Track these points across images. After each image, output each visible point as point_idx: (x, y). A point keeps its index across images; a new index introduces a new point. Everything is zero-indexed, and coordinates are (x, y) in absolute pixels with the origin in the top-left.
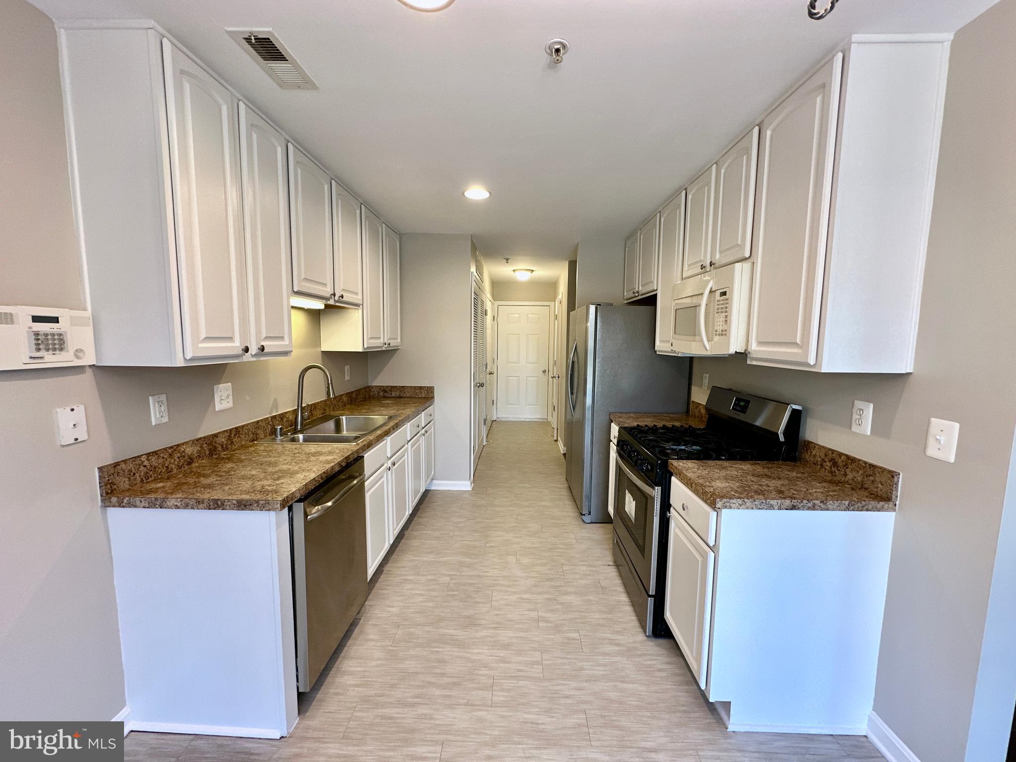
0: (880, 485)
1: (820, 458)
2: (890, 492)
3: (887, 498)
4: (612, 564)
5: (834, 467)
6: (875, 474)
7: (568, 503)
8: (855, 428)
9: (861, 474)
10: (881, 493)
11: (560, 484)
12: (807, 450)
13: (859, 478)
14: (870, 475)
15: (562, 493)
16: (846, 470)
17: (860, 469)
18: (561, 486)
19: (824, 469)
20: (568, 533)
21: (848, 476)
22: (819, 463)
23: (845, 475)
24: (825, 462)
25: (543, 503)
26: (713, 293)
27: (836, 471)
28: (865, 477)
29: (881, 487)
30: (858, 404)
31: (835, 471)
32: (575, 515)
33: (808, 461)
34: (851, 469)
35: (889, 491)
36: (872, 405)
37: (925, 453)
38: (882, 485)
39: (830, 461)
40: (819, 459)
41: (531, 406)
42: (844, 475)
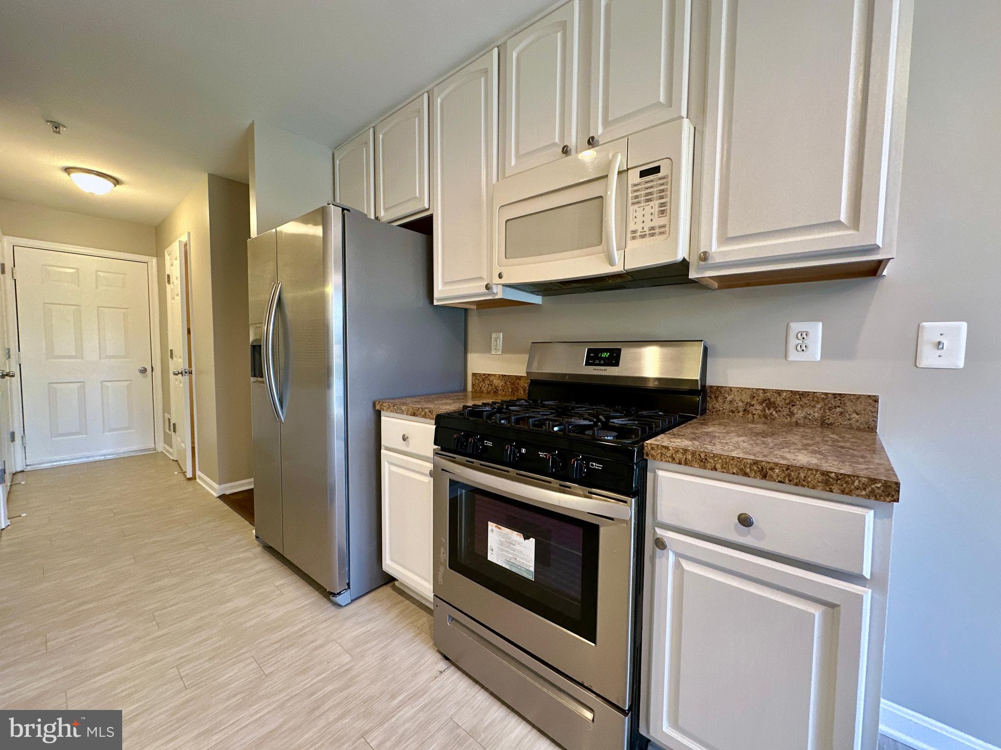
0: (855, 415)
1: (743, 402)
2: (873, 420)
3: (869, 428)
4: (445, 667)
5: (769, 409)
6: (844, 404)
7: (281, 582)
8: (794, 356)
9: (820, 409)
10: (858, 424)
11: (246, 551)
12: (716, 397)
13: (816, 414)
14: (835, 407)
15: (257, 568)
16: (792, 409)
17: (818, 402)
18: (249, 554)
19: (750, 415)
20: (321, 646)
21: (796, 416)
22: (741, 409)
23: (792, 414)
24: (753, 405)
25: (230, 606)
26: (625, 174)
27: (774, 413)
28: (827, 411)
29: (857, 417)
30: (796, 327)
31: (771, 414)
32: (313, 599)
33: (719, 410)
34: (801, 406)
35: (871, 420)
36: (820, 324)
37: (916, 366)
38: (858, 414)
39: (761, 403)
40: (740, 404)
41: (115, 433)
42: (789, 415)
